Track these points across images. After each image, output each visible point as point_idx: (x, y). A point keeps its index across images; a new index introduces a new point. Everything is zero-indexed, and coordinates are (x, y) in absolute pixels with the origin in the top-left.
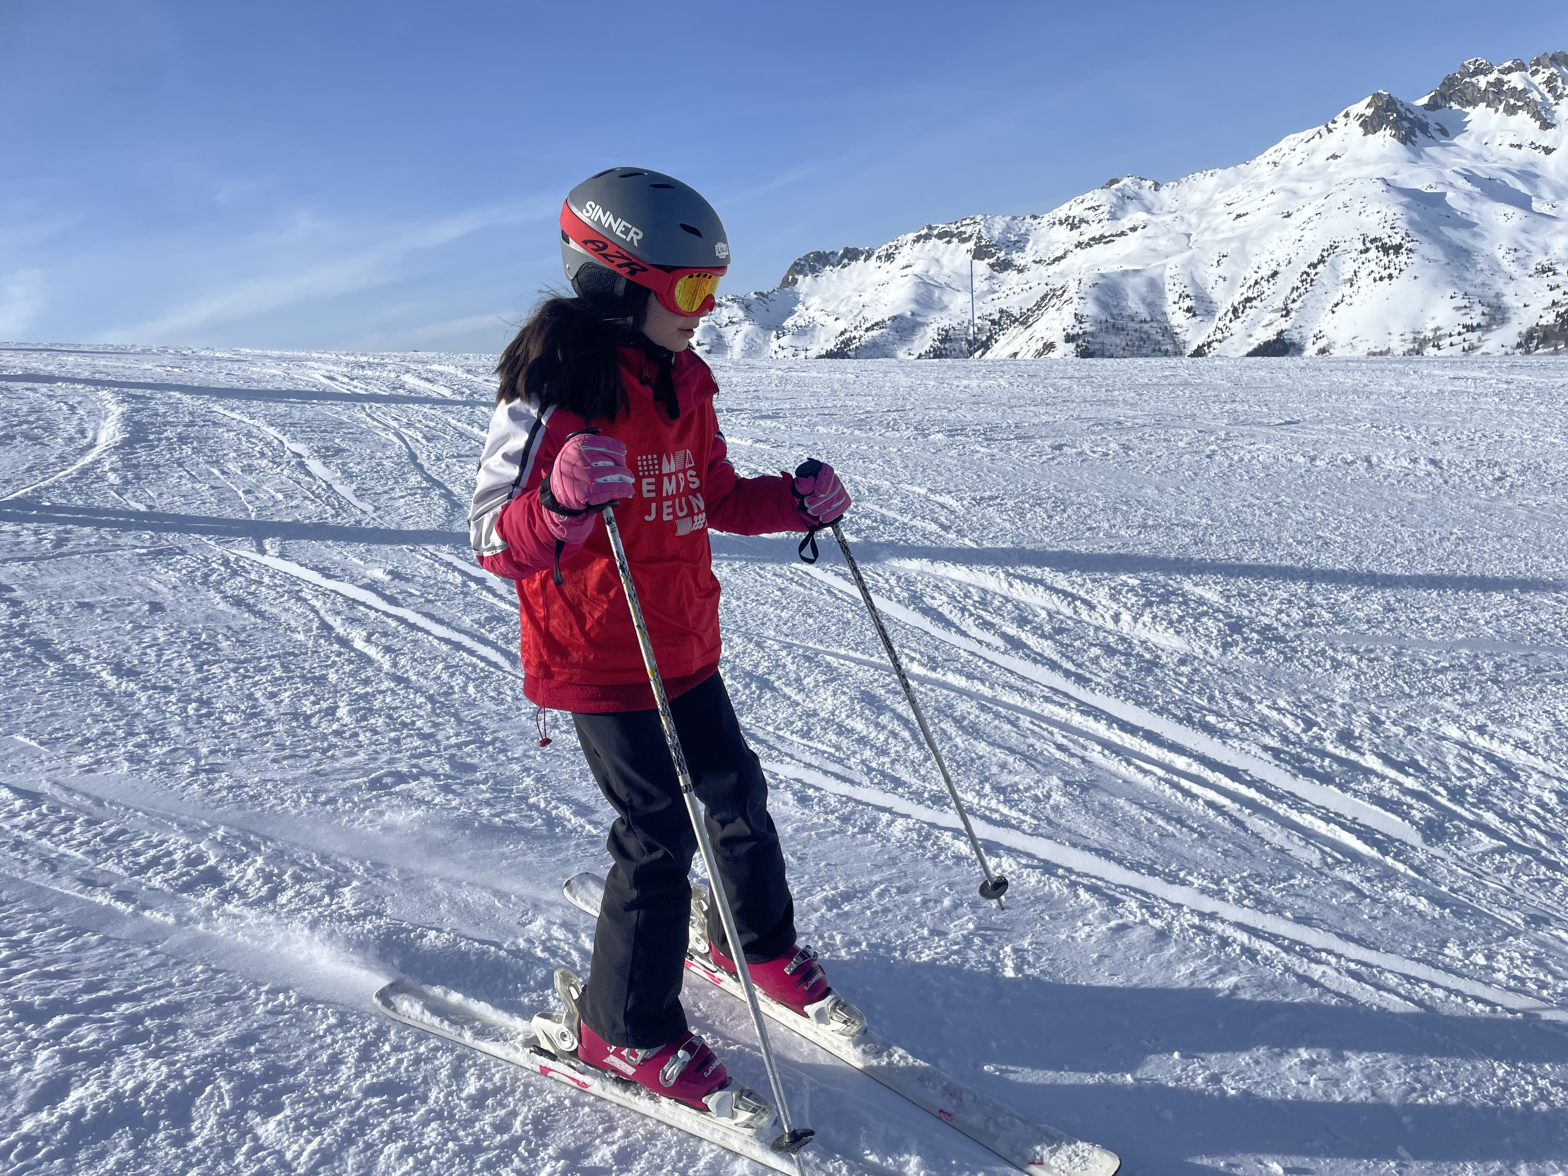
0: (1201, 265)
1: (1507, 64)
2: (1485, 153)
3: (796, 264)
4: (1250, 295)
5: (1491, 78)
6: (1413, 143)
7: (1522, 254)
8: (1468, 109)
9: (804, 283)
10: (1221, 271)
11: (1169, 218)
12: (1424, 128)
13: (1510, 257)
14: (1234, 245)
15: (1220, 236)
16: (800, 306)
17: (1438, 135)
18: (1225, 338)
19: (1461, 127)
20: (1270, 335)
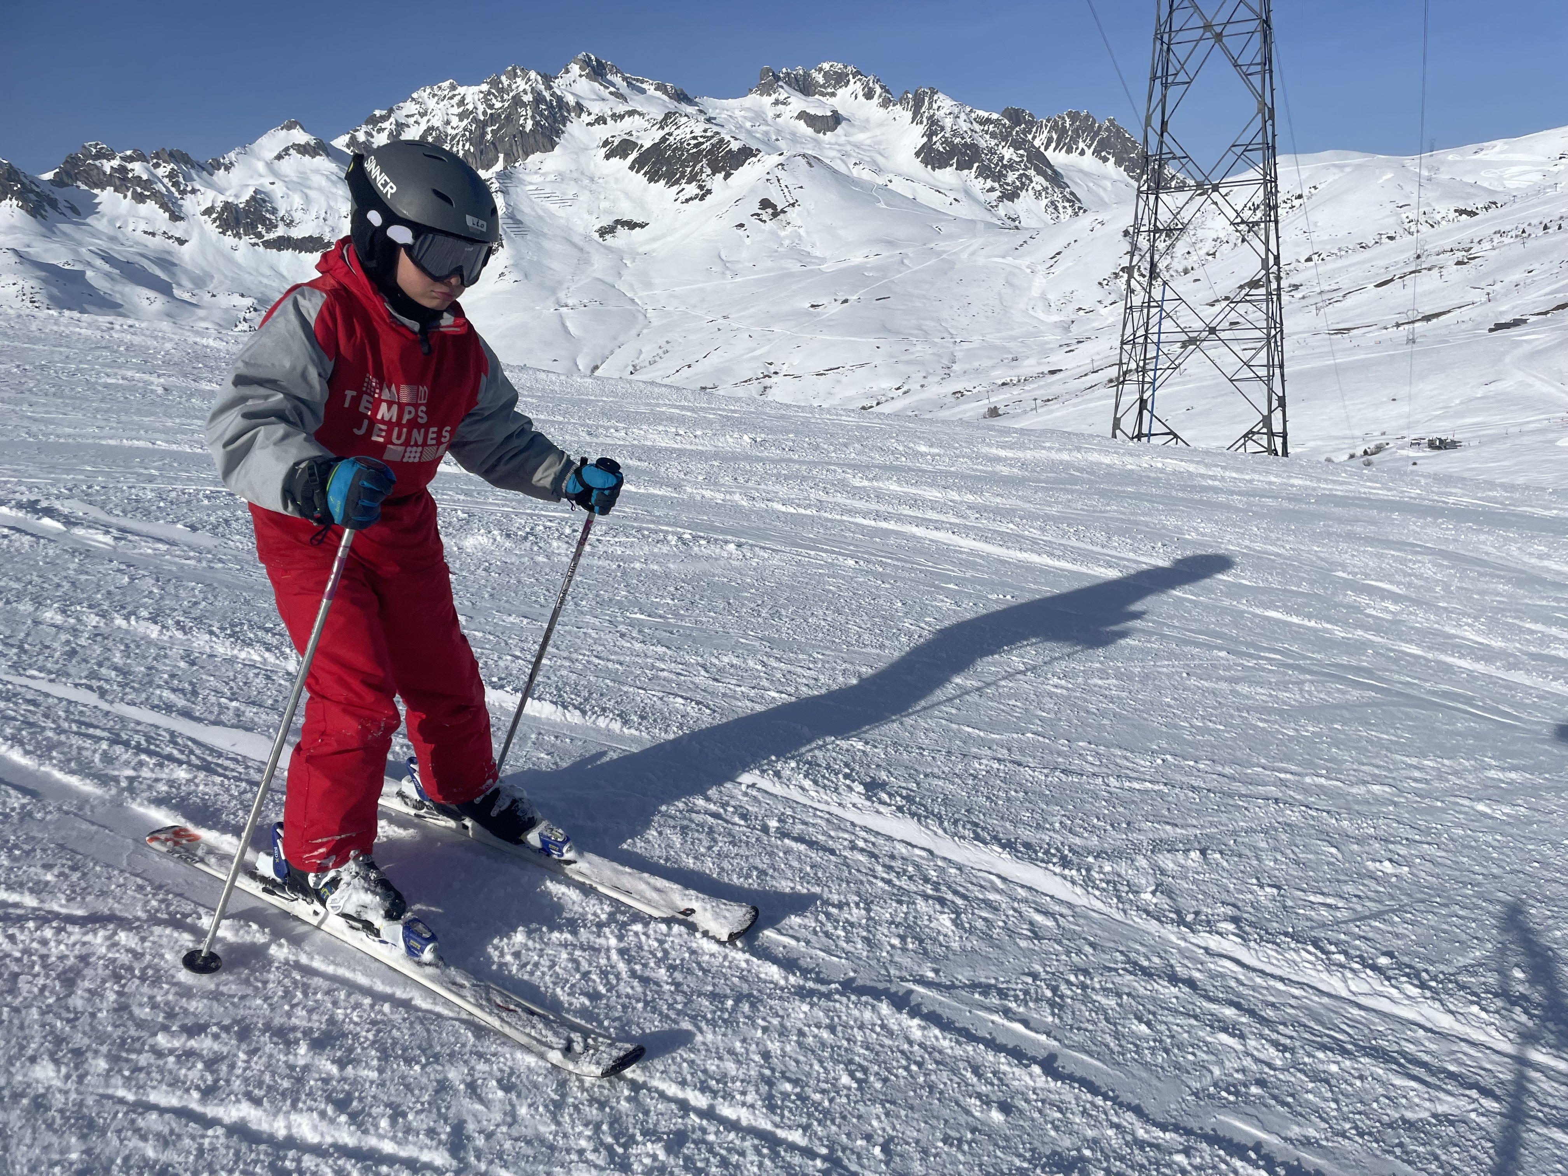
1: (129, 153)
2: (120, 236)
5: (115, 163)
6: (44, 217)
8: (96, 191)
12: (53, 204)
17: (68, 212)
19: (92, 208)
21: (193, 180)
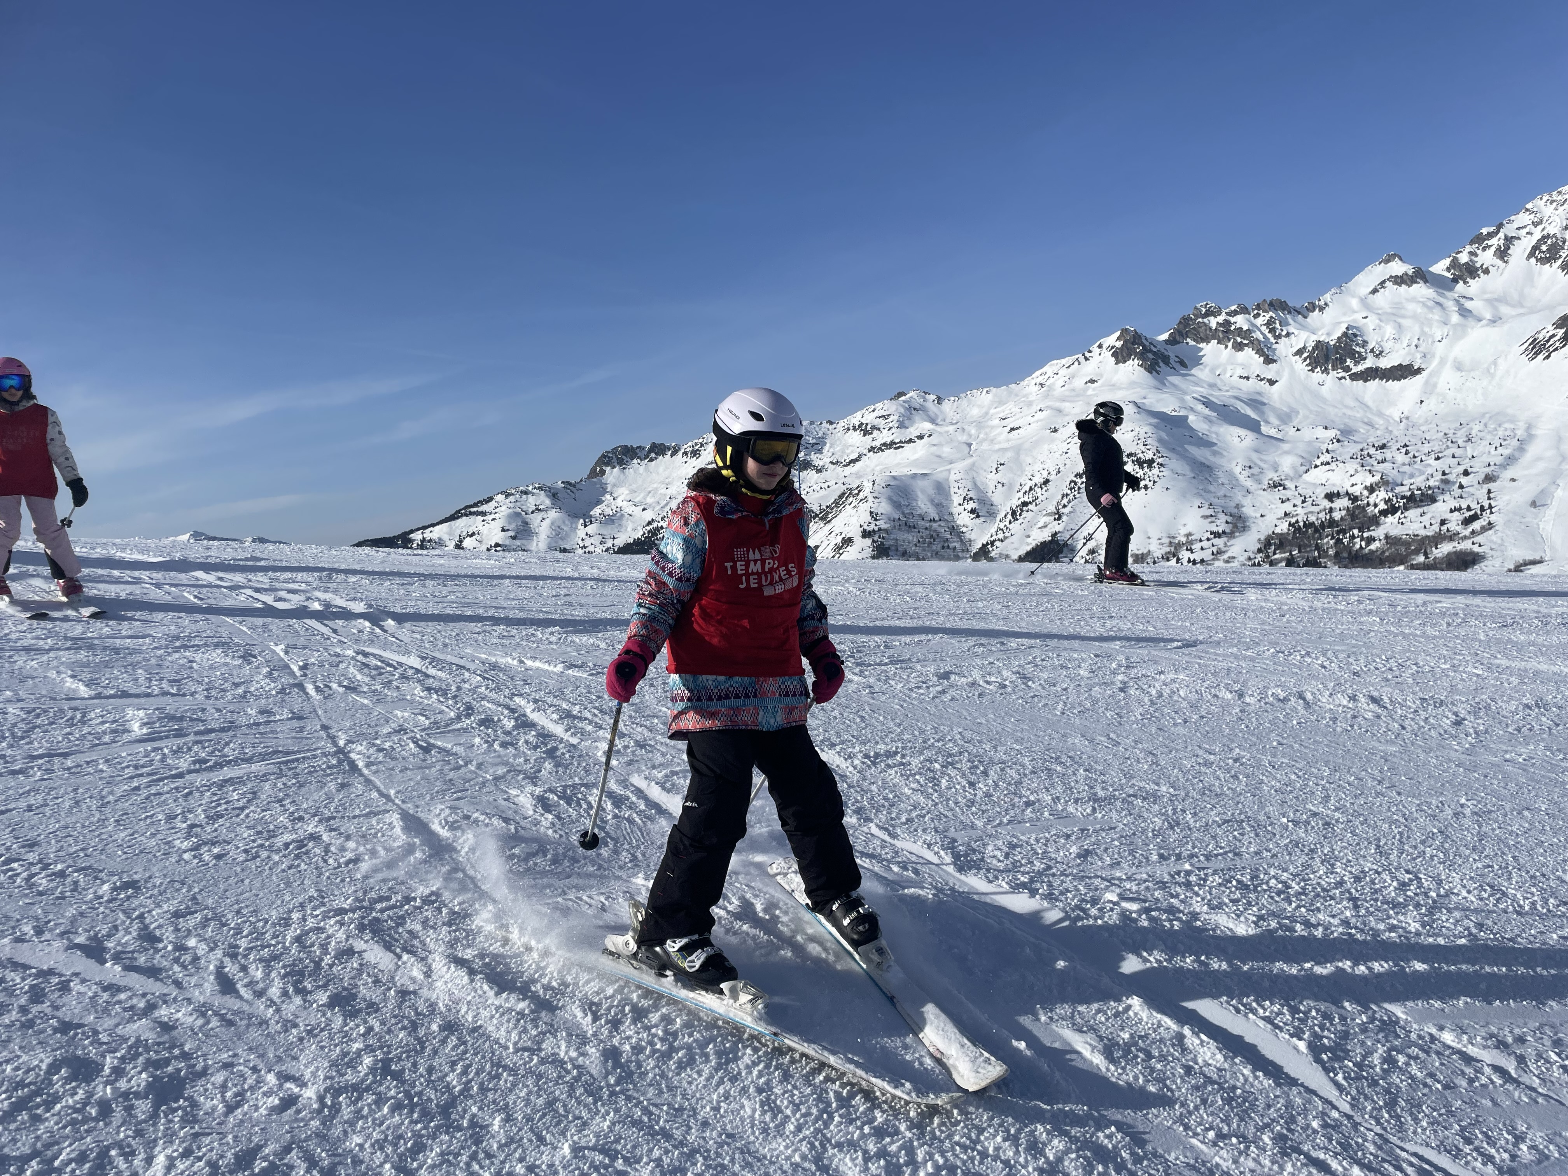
0: (982, 472)
1: (1233, 308)
2: (1219, 383)
3: (603, 456)
4: (1026, 499)
5: (1221, 319)
6: (1158, 372)
7: (1255, 470)
8: (1201, 345)
9: (612, 474)
10: (999, 477)
11: (951, 429)
12: (1166, 360)
13: (1246, 473)
14: (1009, 454)
15: (997, 447)
16: (608, 496)
17: (1178, 366)
18: (1006, 538)
19: (1197, 361)
20: (1045, 536)
21: (1288, 324)
